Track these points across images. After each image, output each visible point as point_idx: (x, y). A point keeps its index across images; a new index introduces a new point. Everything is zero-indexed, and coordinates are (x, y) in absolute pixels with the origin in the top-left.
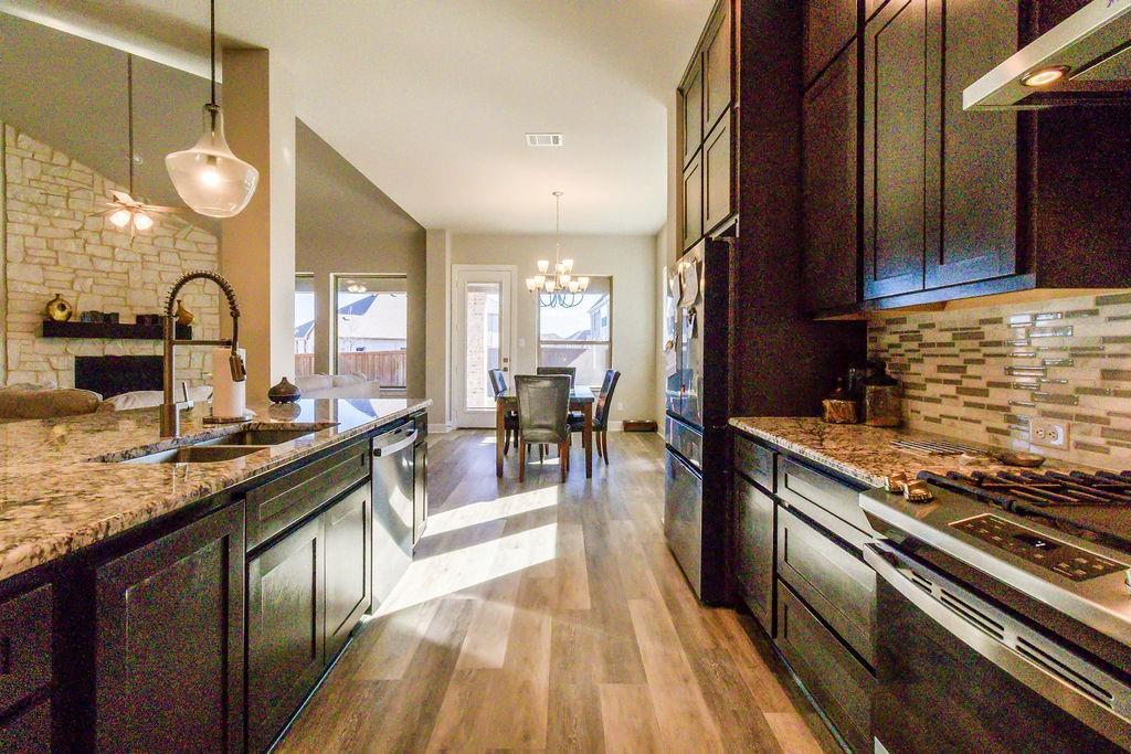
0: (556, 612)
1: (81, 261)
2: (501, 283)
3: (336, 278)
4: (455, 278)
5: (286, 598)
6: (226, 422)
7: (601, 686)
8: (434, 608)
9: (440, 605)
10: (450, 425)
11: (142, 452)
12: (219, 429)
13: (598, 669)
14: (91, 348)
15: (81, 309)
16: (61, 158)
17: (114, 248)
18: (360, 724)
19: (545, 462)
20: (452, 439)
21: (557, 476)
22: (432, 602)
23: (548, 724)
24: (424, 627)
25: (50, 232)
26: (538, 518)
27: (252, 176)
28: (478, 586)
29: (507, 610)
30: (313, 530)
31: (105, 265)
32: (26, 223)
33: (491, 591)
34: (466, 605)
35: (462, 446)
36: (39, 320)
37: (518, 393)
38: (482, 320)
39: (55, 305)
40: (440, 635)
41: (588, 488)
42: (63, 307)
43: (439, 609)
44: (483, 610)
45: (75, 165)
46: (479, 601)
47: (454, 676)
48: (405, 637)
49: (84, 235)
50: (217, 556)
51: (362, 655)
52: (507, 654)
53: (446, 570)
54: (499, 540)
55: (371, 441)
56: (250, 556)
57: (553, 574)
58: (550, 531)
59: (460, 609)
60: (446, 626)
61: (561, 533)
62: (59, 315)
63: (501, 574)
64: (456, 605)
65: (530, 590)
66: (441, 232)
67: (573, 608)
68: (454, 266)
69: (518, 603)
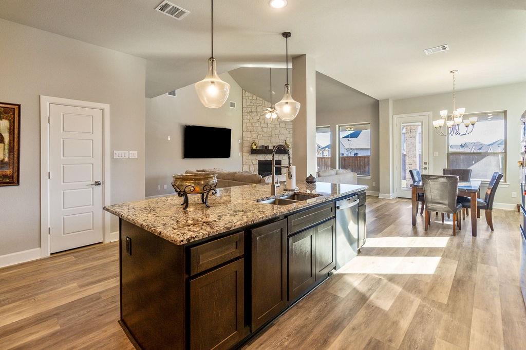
0: (424, 299)
1: (260, 129)
2: (422, 122)
3: (339, 126)
4: (395, 122)
5: (301, 252)
6: (289, 191)
7: (438, 339)
8: (364, 277)
9: (367, 277)
10: (392, 195)
11: (266, 199)
12: (287, 193)
13: (439, 332)
14: (262, 158)
15: (259, 145)
16: (255, 97)
17: (267, 124)
18: (326, 306)
19: (445, 223)
20: (393, 202)
21: (451, 232)
22: (363, 274)
23: (403, 341)
24: (356, 283)
25: (252, 121)
26: (431, 252)
27: (298, 105)
28: (386, 275)
29: (398, 289)
30: (311, 232)
31: (265, 130)
32: (247, 119)
33: (392, 278)
34: (378, 281)
35: (397, 207)
36: (250, 149)
37: (423, 184)
38: (415, 140)
39: (253, 144)
40: (363, 288)
41: (474, 242)
42: (255, 145)
43: (366, 277)
44: (386, 285)
45: (258, 98)
46: (385, 281)
47: (365, 305)
48: (349, 285)
49: (260, 120)
50: (279, 234)
51: (331, 284)
52: (392, 306)
53: (373, 263)
54: (403, 258)
55: (335, 203)
56: (289, 236)
57: (429, 281)
58: (435, 260)
59: (375, 282)
60: (367, 285)
61: (442, 262)
62: (254, 147)
63: (400, 273)
64: (373, 279)
65: (413, 284)
66: (386, 101)
67: (435, 299)
68: (394, 116)
69: (404, 288)
